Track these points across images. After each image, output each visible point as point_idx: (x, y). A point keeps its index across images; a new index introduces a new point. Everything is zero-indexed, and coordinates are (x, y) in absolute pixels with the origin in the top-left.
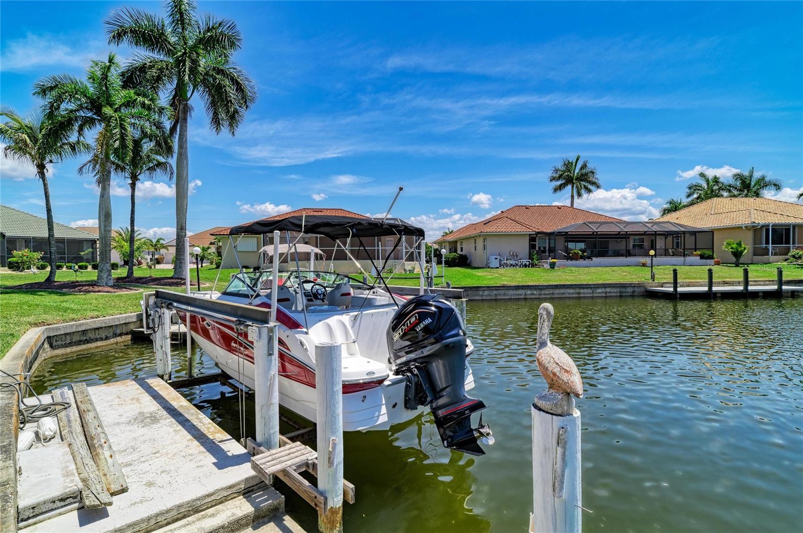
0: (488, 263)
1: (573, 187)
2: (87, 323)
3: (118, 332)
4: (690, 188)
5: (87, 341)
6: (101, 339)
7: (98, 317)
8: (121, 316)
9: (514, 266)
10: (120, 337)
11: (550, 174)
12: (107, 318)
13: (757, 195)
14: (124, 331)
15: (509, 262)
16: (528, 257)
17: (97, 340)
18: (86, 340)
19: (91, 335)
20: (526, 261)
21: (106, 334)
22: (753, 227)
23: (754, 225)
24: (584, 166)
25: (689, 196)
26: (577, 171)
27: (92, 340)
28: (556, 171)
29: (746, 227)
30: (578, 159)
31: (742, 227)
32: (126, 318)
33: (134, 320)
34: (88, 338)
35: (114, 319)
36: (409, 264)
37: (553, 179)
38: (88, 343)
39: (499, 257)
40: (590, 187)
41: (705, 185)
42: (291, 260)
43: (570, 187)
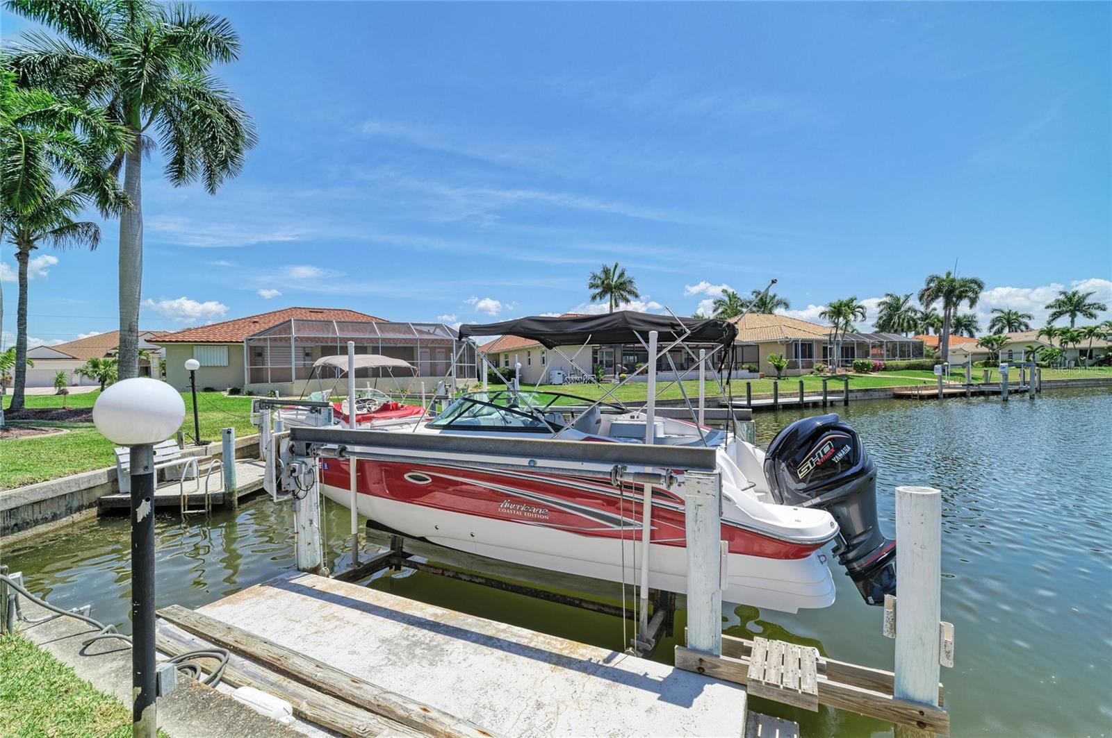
0: (550, 380)
1: (611, 296)
2: (19, 496)
3: (75, 504)
4: (715, 303)
5: (18, 527)
6: (45, 520)
7: (34, 481)
8: (75, 476)
9: (578, 382)
10: (78, 513)
11: (588, 281)
12: (52, 482)
13: (771, 313)
14: (86, 503)
15: (572, 377)
16: (591, 372)
17: (36, 523)
18: (16, 525)
19: (27, 516)
20: (589, 376)
21: (54, 510)
22: (787, 342)
23: (787, 340)
24: (622, 275)
25: (715, 311)
26: (615, 279)
27: (28, 523)
28: (595, 277)
29: (780, 342)
30: (616, 267)
31: (777, 342)
32: (89, 479)
33: (104, 480)
34: (19, 522)
35: (69, 482)
36: (460, 382)
37: (592, 286)
38: (19, 530)
39: (561, 372)
40: (629, 297)
41: (727, 299)
42: (297, 378)
43: (608, 296)
